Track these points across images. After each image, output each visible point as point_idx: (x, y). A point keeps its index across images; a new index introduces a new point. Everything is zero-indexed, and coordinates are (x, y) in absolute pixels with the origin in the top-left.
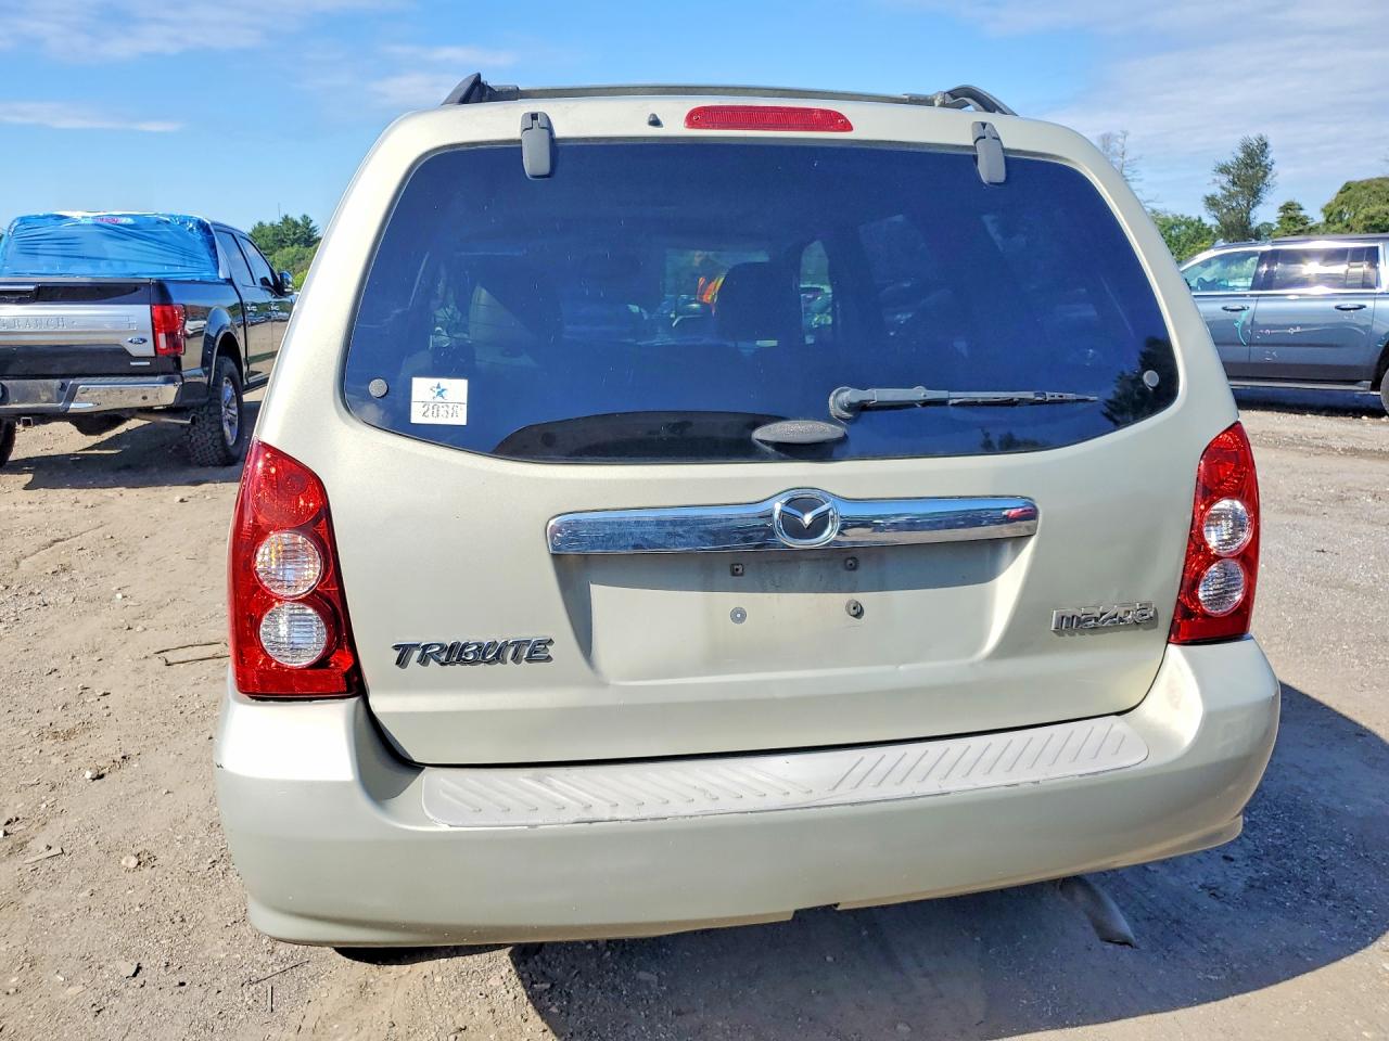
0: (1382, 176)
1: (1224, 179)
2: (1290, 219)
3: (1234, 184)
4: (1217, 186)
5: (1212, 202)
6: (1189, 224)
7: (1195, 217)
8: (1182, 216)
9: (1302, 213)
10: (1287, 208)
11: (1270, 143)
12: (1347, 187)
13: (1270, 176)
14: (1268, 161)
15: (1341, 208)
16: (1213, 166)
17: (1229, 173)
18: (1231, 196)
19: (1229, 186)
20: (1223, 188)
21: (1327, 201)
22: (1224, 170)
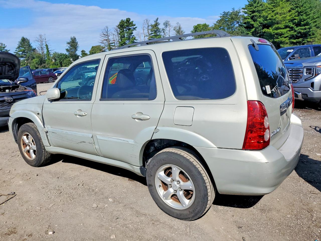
0: (98, 45)
1: (69, 45)
2: (84, 54)
3: (71, 46)
4: (68, 47)
5: (67, 50)
6: (64, 55)
7: (65, 54)
8: (62, 53)
9: (86, 52)
10: (83, 51)
11: (76, 38)
12: (93, 47)
13: (78, 45)
14: (77, 41)
15: (92, 51)
16: (66, 43)
17: (70, 44)
18: (71, 49)
19: (70, 47)
20: (69, 47)
21: (90, 50)
22: (68, 43)
